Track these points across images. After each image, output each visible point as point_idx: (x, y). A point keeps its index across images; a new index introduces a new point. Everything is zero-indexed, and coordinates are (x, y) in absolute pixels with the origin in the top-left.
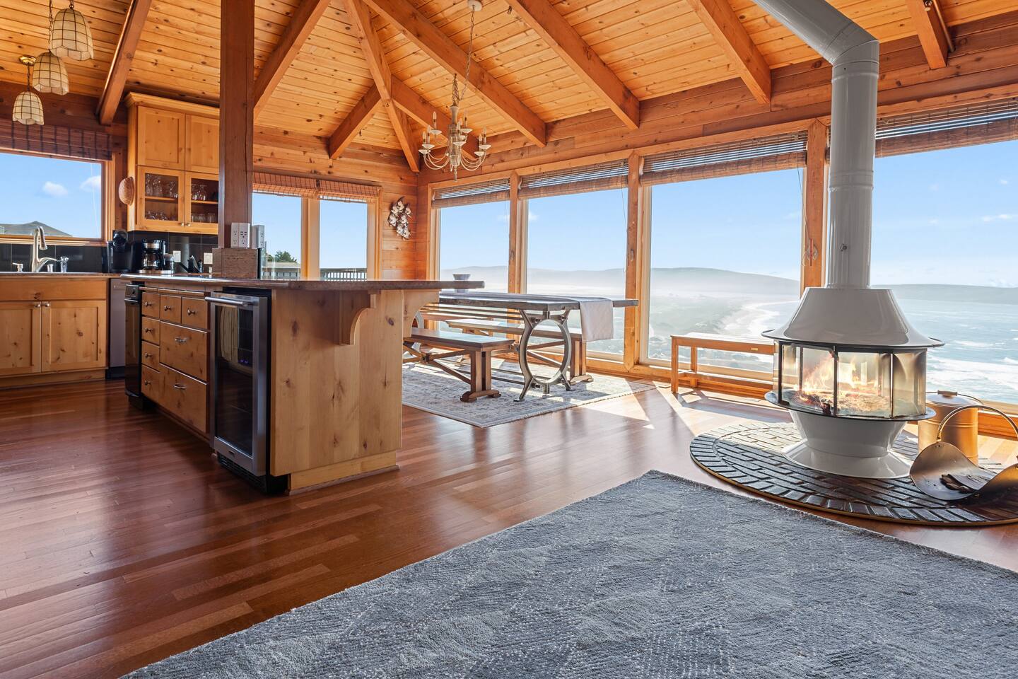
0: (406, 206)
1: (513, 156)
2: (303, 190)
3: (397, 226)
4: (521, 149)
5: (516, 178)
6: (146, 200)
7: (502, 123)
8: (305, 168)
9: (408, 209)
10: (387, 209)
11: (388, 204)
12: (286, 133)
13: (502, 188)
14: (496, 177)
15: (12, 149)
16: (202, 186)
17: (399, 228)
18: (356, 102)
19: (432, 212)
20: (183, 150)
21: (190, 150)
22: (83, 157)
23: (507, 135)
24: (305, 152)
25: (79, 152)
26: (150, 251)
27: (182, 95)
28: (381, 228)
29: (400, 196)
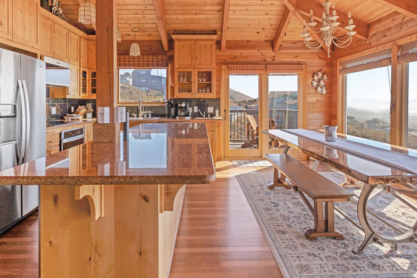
0: (323, 74)
1: (393, 31)
2: (260, 71)
3: (317, 87)
4: (400, 24)
5: (396, 47)
6: (178, 83)
7: (382, 8)
8: (259, 59)
9: (325, 76)
10: (310, 77)
11: (311, 75)
12: (248, 41)
13: (385, 56)
14: (380, 48)
15: (124, 67)
16: (205, 75)
17: (319, 89)
18: (281, 17)
19: (340, 77)
20: (194, 58)
21: (197, 57)
22: (158, 67)
23: (389, 16)
24: (259, 50)
25: (156, 65)
26: (181, 108)
27: (194, 32)
28: (306, 89)
29: (319, 69)
